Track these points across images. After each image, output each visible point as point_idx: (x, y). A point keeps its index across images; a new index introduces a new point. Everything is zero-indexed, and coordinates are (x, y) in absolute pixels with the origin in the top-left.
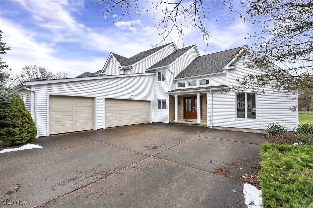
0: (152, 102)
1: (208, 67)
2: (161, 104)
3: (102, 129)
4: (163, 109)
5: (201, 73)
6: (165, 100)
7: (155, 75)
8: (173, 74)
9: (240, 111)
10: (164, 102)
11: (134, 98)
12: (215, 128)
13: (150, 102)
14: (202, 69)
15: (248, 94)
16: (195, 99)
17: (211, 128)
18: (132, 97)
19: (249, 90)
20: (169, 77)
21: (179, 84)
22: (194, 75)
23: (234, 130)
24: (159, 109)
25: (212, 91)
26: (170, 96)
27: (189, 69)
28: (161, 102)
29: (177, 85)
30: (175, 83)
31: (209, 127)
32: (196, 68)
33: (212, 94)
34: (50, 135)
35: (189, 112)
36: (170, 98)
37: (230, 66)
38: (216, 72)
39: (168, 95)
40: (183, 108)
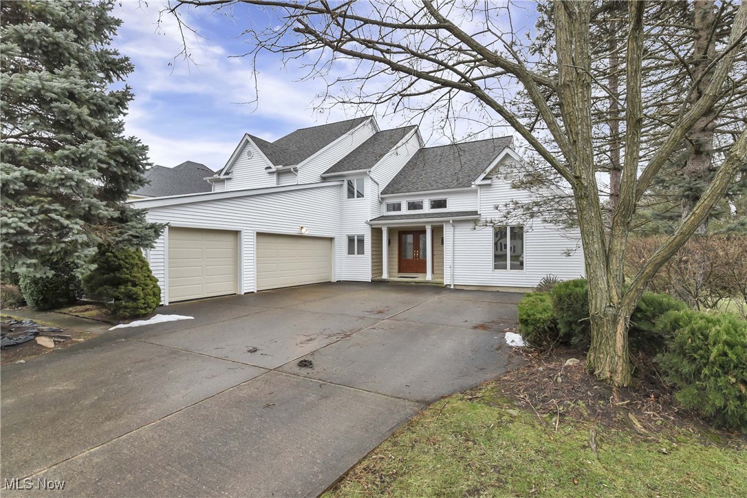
0: (336, 240)
1: (443, 175)
2: (355, 244)
3: (253, 292)
4: (358, 254)
5: (432, 186)
6: (363, 236)
7: (342, 185)
8: (378, 184)
9: (499, 260)
10: (361, 241)
11: (307, 232)
12: (458, 288)
13: (331, 239)
14: (433, 179)
15: (512, 229)
16: (421, 236)
17: (452, 287)
18: (303, 230)
19: (513, 222)
20: (371, 191)
21: (388, 205)
22: (420, 189)
23: (490, 289)
24: (349, 254)
25: (453, 221)
26: (372, 228)
27: (407, 176)
28: (354, 240)
29: (384, 207)
30: (381, 203)
31: (448, 287)
32: (421, 176)
33: (454, 226)
34: (169, 303)
35: (408, 261)
36: (372, 232)
37: (484, 179)
38: (459, 187)
39: (368, 226)
40: (396, 252)
